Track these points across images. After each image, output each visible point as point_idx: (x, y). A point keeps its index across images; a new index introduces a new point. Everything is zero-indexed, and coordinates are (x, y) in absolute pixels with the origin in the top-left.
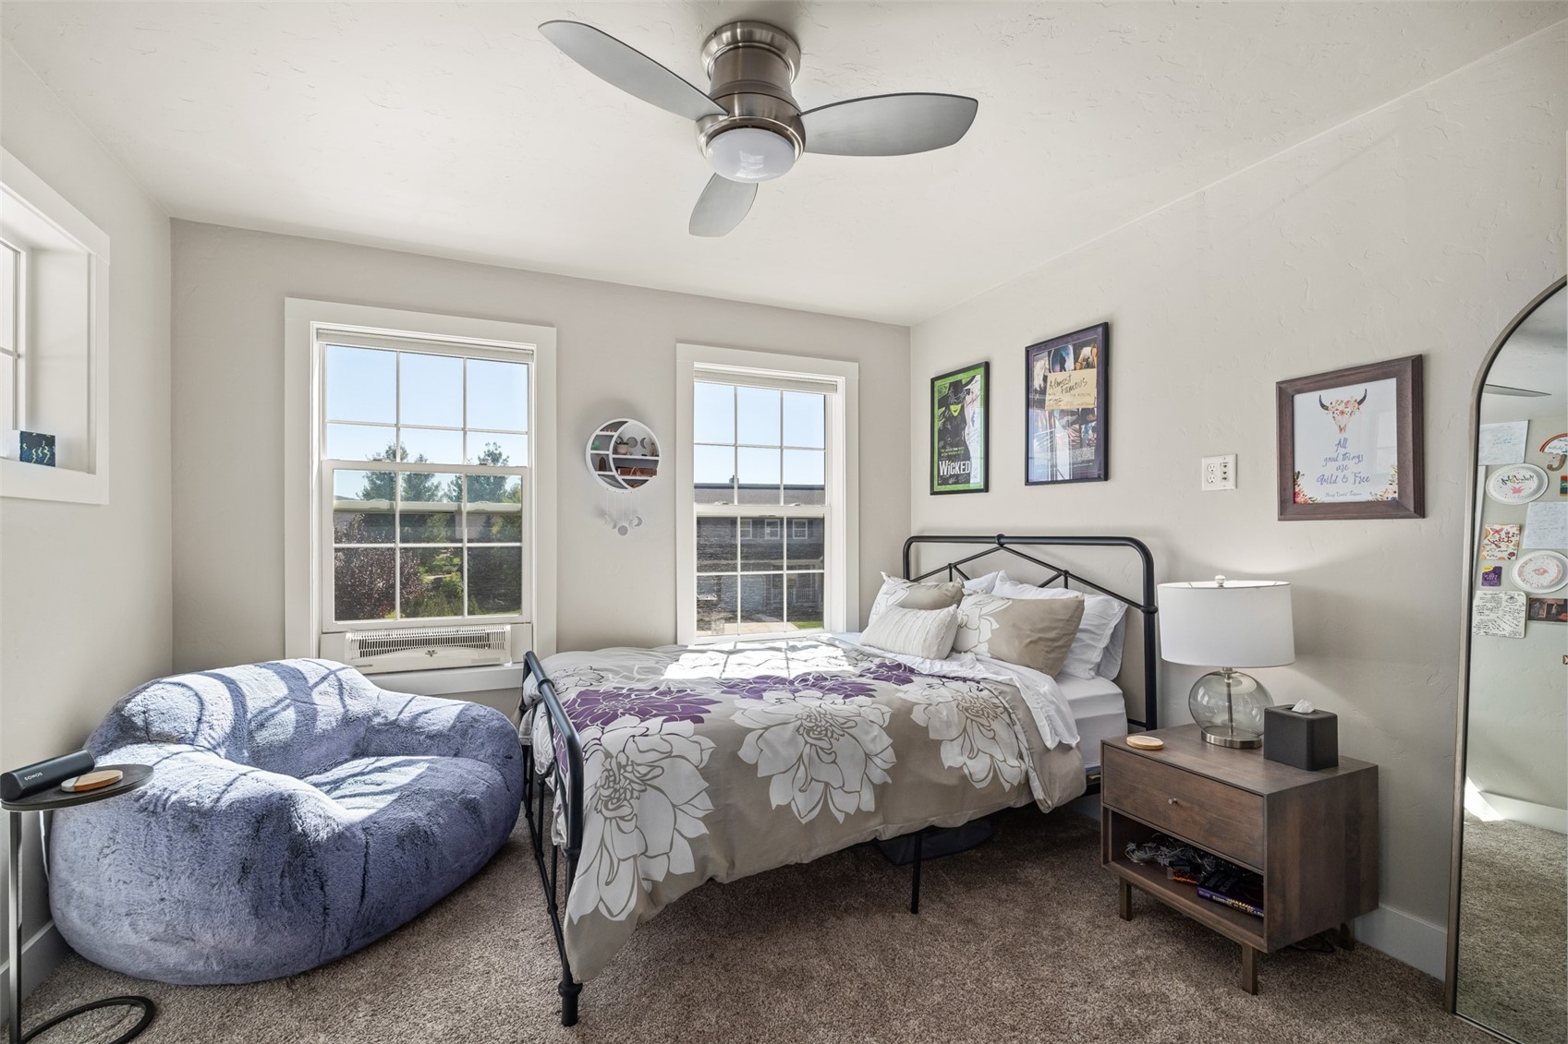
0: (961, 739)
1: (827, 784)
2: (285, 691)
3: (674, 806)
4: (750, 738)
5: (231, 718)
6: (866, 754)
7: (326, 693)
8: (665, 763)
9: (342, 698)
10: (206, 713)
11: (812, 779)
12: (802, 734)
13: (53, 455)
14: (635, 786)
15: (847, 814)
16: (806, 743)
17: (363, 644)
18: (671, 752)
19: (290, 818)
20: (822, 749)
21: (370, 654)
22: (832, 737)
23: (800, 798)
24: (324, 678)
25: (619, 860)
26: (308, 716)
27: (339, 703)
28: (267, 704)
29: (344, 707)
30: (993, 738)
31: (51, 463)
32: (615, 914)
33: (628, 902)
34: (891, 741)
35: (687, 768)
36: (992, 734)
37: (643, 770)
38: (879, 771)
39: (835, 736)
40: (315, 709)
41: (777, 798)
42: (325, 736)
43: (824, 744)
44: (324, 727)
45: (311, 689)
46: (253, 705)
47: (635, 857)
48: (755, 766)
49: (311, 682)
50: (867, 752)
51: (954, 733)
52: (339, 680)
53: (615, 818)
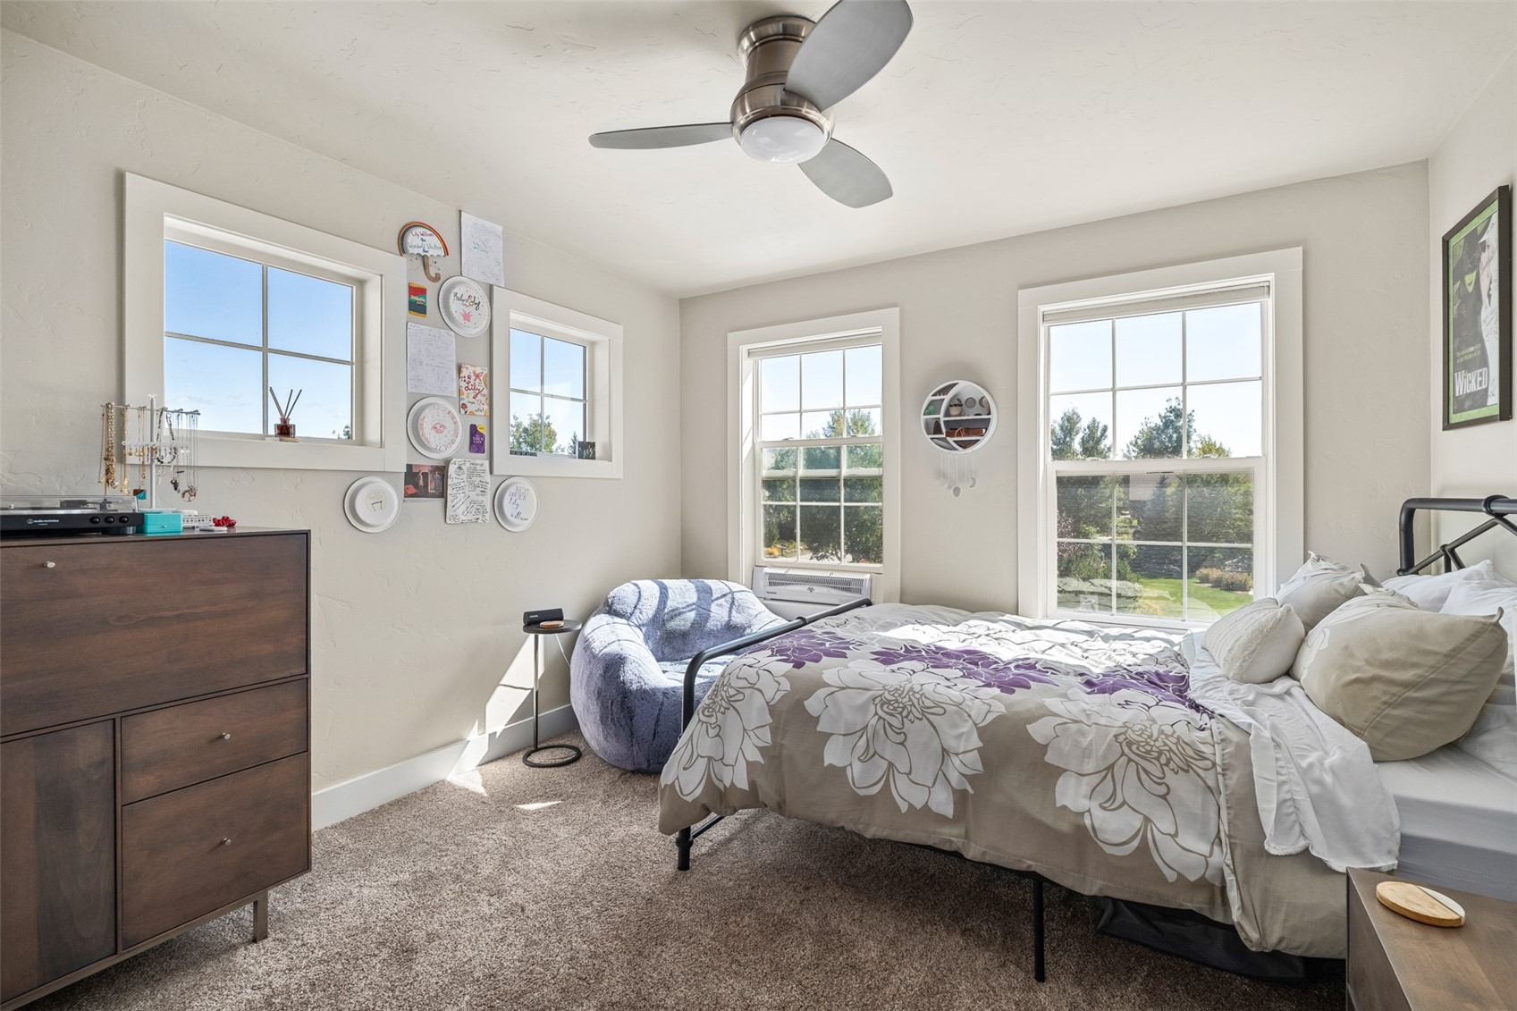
0: (1097, 778)
1: (891, 765)
2: (695, 600)
3: (744, 729)
4: (821, 693)
5: (654, 609)
6: (944, 749)
7: (721, 605)
8: (747, 691)
9: (730, 611)
10: (640, 603)
11: (875, 753)
12: (876, 705)
13: (594, 452)
14: (723, 702)
15: (911, 805)
16: (876, 714)
17: (771, 576)
18: (755, 684)
19: (619, 670)
20: (891, 725)
21: (775, 584)
22: (907, 717)
23: (857, 766)
24: (724, 595)
25: (699, 755)
26: (703, 619)
27: (727, 614)
28: (681, 606)
29: (730, 616)
30: (1164, 797)
31: (593, 458)
32: (685, 793)
33: (695, 789)
34: (980, 744)
35: (758, 700)
36: (1163, 790)
37: (732, 692)
38: (956, 773)
39: (911, 717)
40: (709, 614)
41: (833, 755)
42: (711, 633)
43: (895, 722)
44: (712, 628)
45: (713, 601)
46: (671, 604)
47: (710, 758)
48: (817, 719)
49: (714, 597)
50: (945, 746)
51: (1089, 767)
52: (733, 598)
53: (707, 723)
